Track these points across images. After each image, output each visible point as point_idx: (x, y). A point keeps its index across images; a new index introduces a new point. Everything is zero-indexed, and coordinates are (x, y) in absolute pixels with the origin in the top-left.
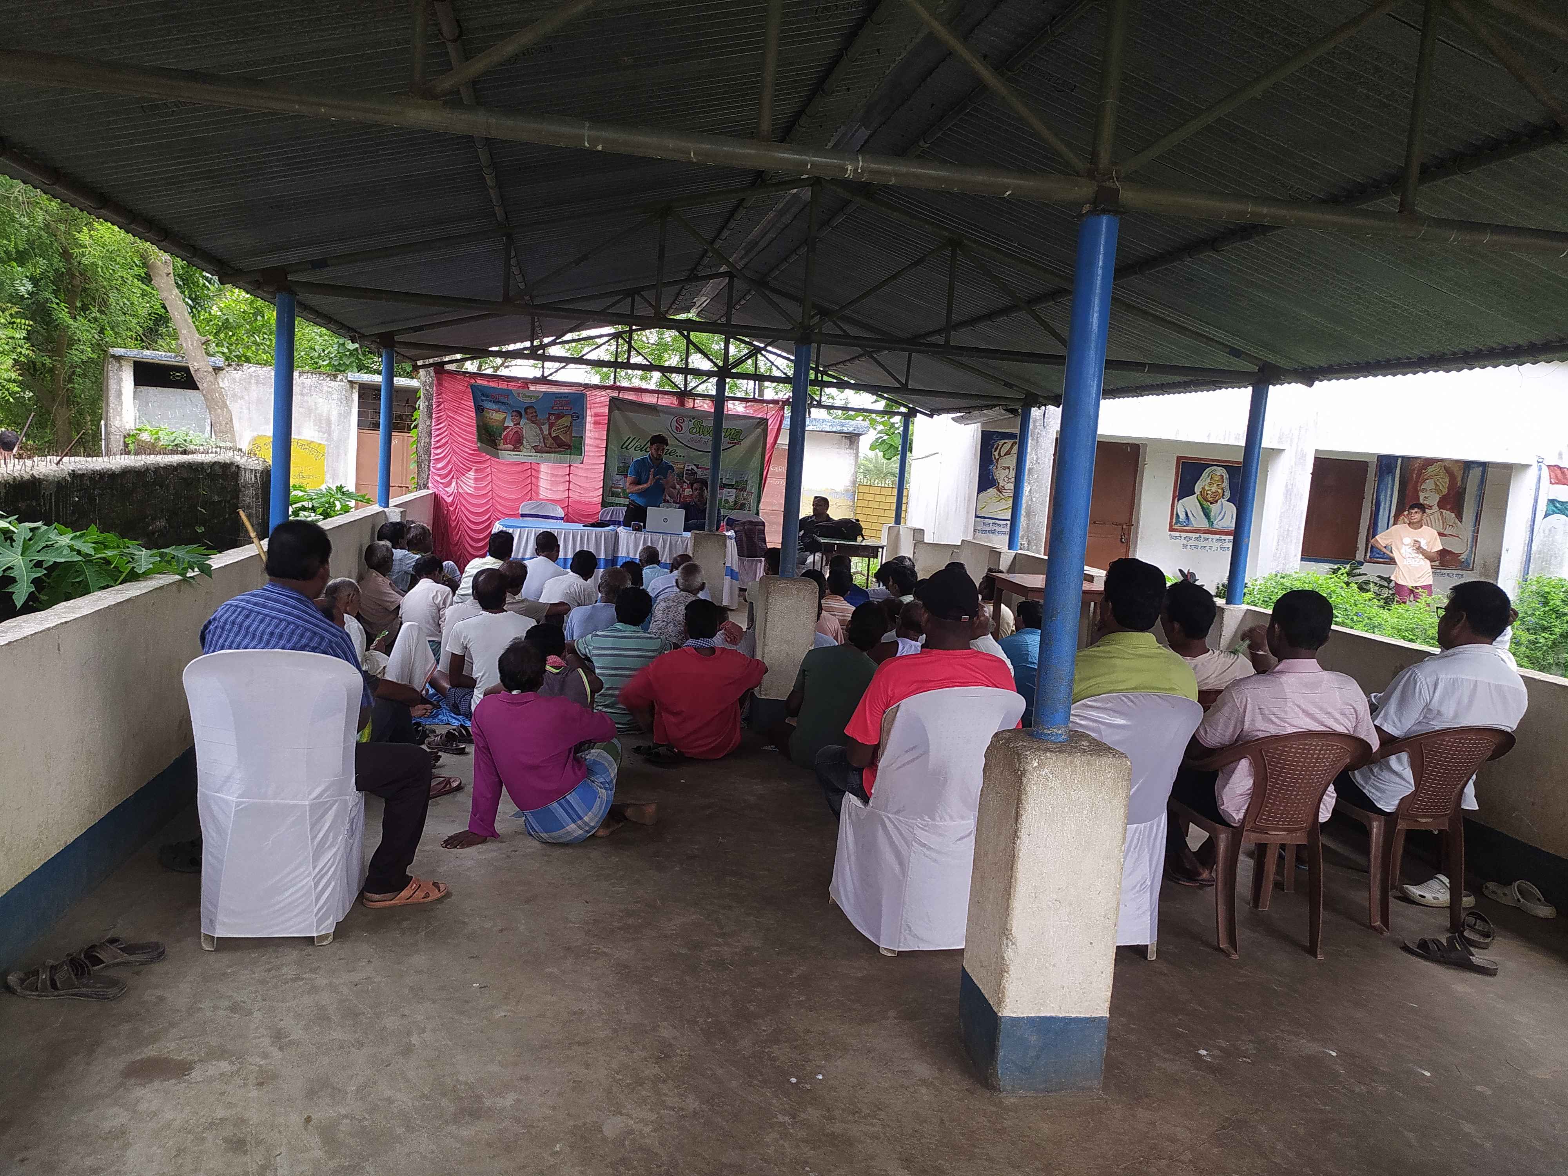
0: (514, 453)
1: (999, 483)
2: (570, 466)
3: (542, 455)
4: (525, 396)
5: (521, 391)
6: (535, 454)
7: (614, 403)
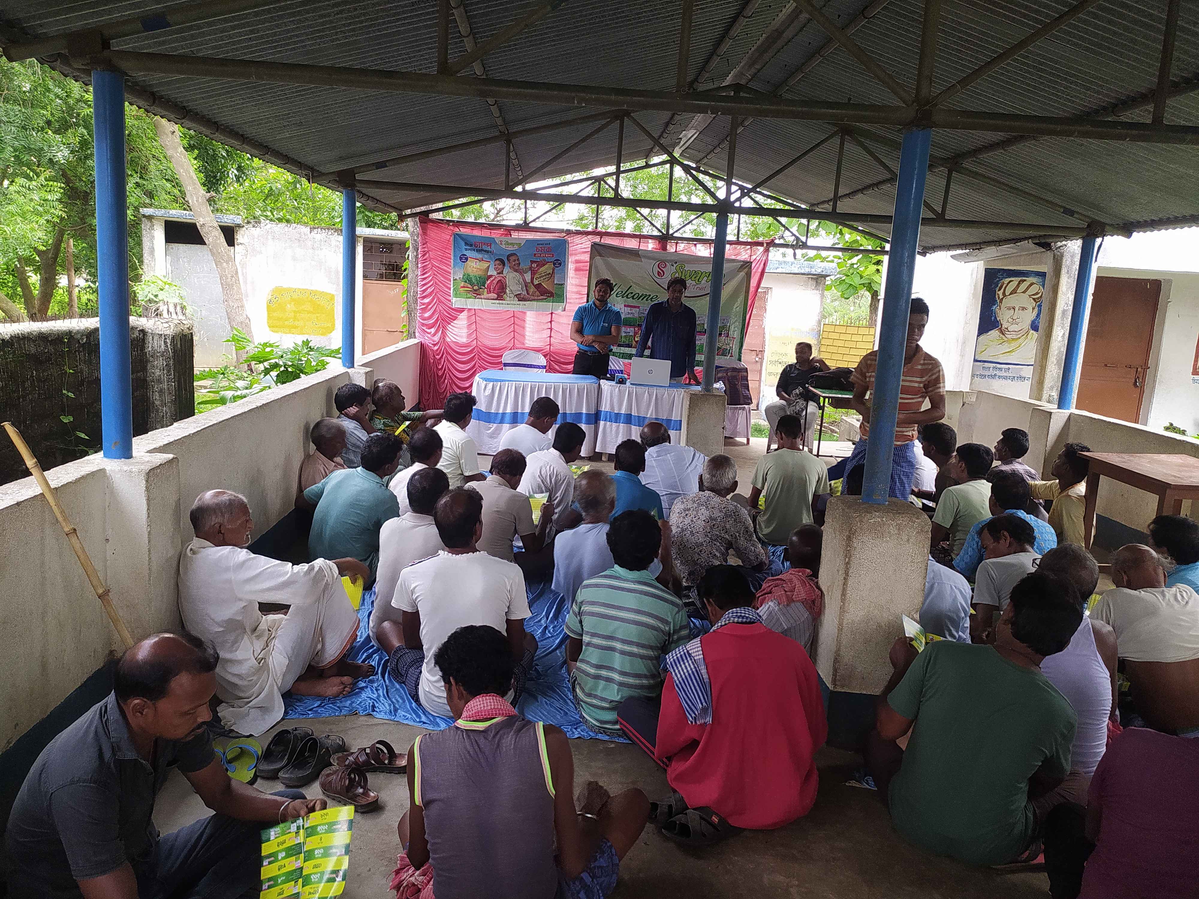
0: (498, 301)
1: (1001, 325)
2: (552, 313)
3: (525, 303)
4: (507, 243)
5: (504, 238)
6: (518, 303)
7: (597, 250)
